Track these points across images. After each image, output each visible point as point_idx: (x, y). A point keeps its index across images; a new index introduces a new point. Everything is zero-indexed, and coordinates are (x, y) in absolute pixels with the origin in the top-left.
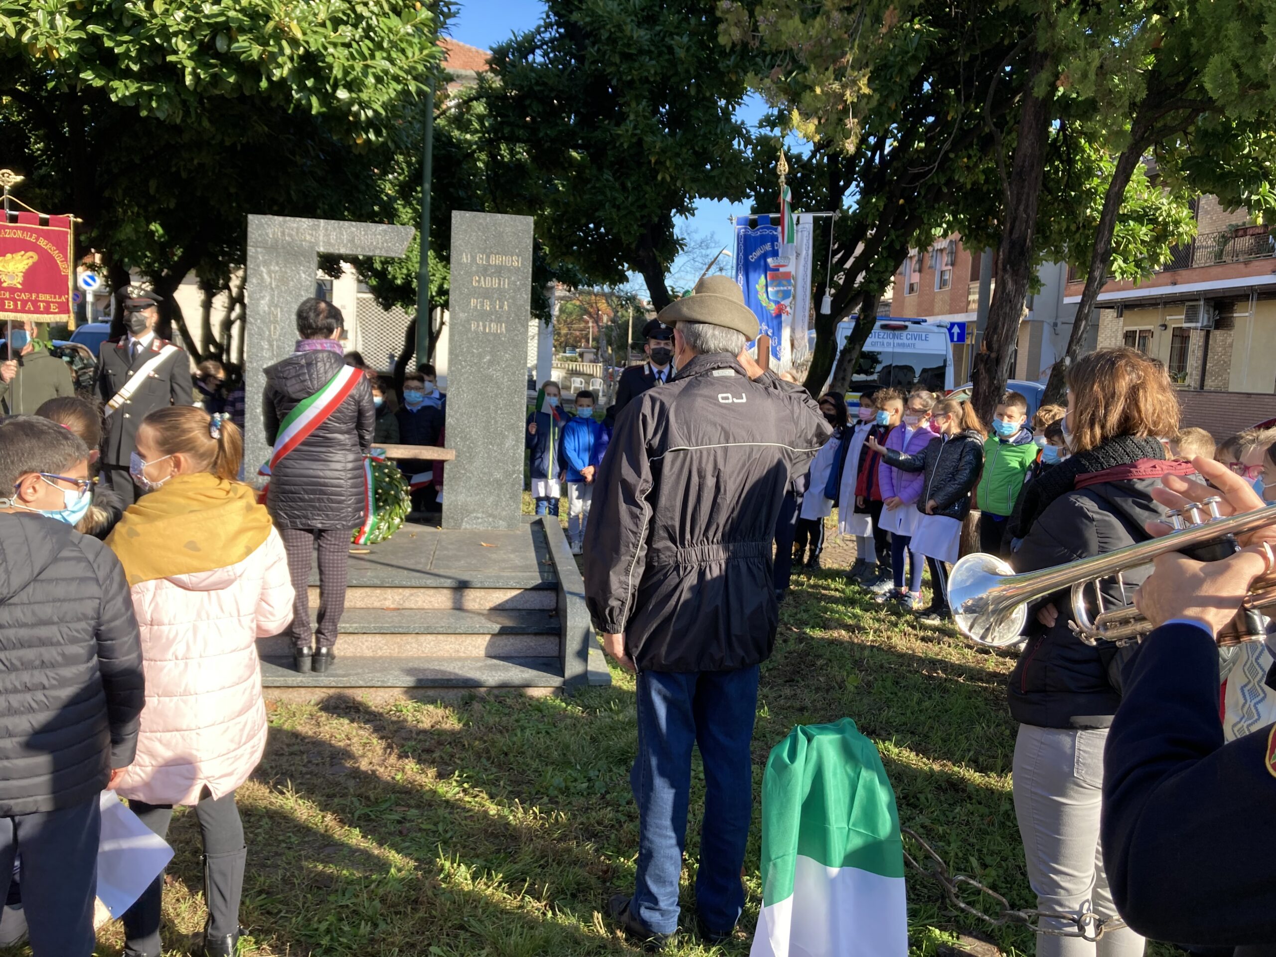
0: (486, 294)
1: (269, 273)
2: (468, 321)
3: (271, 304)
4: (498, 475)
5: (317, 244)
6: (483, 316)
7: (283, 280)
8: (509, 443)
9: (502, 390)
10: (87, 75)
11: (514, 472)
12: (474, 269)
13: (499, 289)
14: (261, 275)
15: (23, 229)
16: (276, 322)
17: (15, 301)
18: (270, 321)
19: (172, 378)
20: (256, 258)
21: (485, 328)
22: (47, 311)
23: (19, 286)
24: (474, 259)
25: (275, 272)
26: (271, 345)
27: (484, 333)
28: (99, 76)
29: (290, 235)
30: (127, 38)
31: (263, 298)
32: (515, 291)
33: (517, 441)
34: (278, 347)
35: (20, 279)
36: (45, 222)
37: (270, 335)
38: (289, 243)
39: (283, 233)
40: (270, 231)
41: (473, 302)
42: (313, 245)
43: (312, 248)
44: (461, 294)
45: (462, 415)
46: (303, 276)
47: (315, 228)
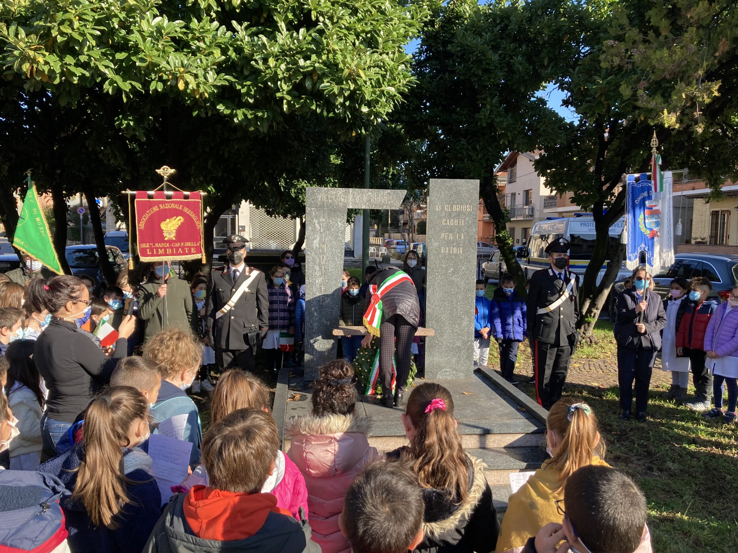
0: (451, 230)
1: (319, 223)
2: (439, 247)
3: (321, 242)
4: (459, 344)
5: (348, 203)
6: (449, 243)
7: (328, 228)
8: (465, 323)
9: (460, 289)
10: (221, 107)
11: (468, 341)
12: (443, 215)
13: (458, 226)
14: (314, 224)
15: (175, 202)
16: (323, 253)
17: (172, 248)
18: (320, 253)
19: (258, 291)
20: (311, 215)
21: (449, 251)
22: (190, 253)
23: (174, 239)
24: (443, 208)
25: (323, 222)
26: (321, 268)
27: (449, 254)
28: (227, 108)
29: (331, 199)
30: (249, 83)
31: (315, 239)
32: (468, 227)
33: (470, 322)
34: (325, 269)
35: (174, 235)
36: (186, 197)
37: (320, 262)
38: (331, 204)
39: (327, 198)
40: (319, 197)
41: (443, 235)
42: (345, 204)
43: (345, 206)
44: (435, 230)
45: (436, 306)
46: (340, 224)
47: (346, 194)
